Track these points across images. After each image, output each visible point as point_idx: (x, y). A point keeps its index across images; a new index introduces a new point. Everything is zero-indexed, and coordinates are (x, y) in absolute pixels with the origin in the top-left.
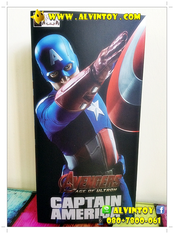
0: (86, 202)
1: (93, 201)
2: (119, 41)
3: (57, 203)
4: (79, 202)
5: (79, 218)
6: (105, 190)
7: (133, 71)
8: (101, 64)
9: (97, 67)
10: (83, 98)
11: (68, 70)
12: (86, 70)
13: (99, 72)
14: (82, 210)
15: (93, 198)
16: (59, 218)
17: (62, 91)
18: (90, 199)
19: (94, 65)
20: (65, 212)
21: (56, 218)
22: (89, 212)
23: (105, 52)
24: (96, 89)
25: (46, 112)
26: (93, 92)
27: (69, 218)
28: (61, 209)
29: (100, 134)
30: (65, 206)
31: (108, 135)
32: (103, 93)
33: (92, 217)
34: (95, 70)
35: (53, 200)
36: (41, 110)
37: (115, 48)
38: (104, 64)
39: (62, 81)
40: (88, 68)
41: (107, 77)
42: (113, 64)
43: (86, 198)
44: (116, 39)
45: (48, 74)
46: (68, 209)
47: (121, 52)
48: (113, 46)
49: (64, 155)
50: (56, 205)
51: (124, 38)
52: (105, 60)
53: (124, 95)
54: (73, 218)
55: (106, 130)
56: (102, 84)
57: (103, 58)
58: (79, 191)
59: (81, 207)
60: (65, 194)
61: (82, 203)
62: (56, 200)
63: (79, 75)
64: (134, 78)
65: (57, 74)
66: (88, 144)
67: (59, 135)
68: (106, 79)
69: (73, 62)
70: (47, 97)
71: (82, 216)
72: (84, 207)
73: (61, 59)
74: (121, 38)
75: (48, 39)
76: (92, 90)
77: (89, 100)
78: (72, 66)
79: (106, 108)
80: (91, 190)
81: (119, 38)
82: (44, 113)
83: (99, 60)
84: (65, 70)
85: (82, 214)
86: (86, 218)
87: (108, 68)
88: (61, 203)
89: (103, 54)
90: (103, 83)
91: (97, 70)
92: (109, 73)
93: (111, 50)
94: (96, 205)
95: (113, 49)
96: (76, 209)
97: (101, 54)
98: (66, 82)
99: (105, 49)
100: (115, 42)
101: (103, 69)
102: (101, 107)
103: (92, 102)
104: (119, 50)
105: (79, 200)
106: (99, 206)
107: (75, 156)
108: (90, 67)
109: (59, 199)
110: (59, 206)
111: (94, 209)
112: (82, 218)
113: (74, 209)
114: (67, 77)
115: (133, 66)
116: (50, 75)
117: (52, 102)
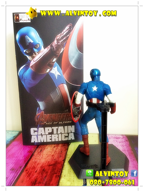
0: (53, 130)
1: (57, 129)
2: (67, 30)
3: (35, 131)
4: (48, 130)
5: (49, 141)
6: (64, 122)
7: (77, 48)
8: (57, 44)
9: (55, 46)
10: (47, 65)
11: (37, 48)
12: (48, 48)
13: (56, 49)
15: (57, 127)
16: (36, 141)
17: (34, 61)
18: (55, 128)
19: (53, 45)
20: (40, 137)
21: (34, 141)
22: (55, 136)
23: (59, 37)
24: (55, 60)
26: (53, 61)
27: (42, 141)
28: (37, 136)
29: (59, 87)
30: (39, 133)
31: (64, 88)
32: (59, 62)
33: (57, 140)
34: (53, 48)
35: (32, 130)
36: (22, 73)
37: (65, 34)
38: (59, 44)
39: (34, 55)
40: (49, 47)
41: (61, 52)
42: (65, 43)
43: (53, 128)
44: (65, 29)
45: (25, 51)
46: (42, 135)
47: (69, 36)
48: (64, 33)
49: (38, 101)
50: (34, 133)
51: (70, 27)
52: (59, 41)
53: (72, 63)
54: (45, 141)
55: (62, 85)
56: (58, 56)
57: (58, 40)
58: (48, 123)
59: (50, 134)
60: (40, 125)
61: (50, 131)
62: (34, 130)
63: (44, 51)
64: (78, 53)
65: (30, 51)
68: (61, 53)
69: (40, 43)
70: (25, 65)
71: (50, 139)
72: (52, 133)
73: (32, 42)
74: (68, 28)
75: (24, 30)
76: (52, 60)
77: (51, 66)
78: (39, 46)
79: (61, 71)
80: (55, 123)
81: (67, 28)
82: (23, 76)
83: (55, 42)
84: (35, 48)
86: (53, 140)
87: (62, 46)
88: (37, 131)
89: (58, 38)
90: (59, 55)
91: (55, 47)
92: (62, 50)
93: (62, 36)
94: (59, 132)
95: (63, 35)
96: (46, 135)
97: (57, 38)
98: (36, 56)
99: (59, 35)
100: (64, 31)
101: (59, 47)
102: (58, 70)
103: (53, 68)
104: (67, 36)
105: (48, 129)
106: (61, 132)
107: (44, 101)
108: (50, 46)
109: (36, 129)
110: (36, 133)
111: (58, 134)
112: (51, 141)
113: (45, 135)
114: (36, 53)
115: (77, 45)
116: (26, 52)
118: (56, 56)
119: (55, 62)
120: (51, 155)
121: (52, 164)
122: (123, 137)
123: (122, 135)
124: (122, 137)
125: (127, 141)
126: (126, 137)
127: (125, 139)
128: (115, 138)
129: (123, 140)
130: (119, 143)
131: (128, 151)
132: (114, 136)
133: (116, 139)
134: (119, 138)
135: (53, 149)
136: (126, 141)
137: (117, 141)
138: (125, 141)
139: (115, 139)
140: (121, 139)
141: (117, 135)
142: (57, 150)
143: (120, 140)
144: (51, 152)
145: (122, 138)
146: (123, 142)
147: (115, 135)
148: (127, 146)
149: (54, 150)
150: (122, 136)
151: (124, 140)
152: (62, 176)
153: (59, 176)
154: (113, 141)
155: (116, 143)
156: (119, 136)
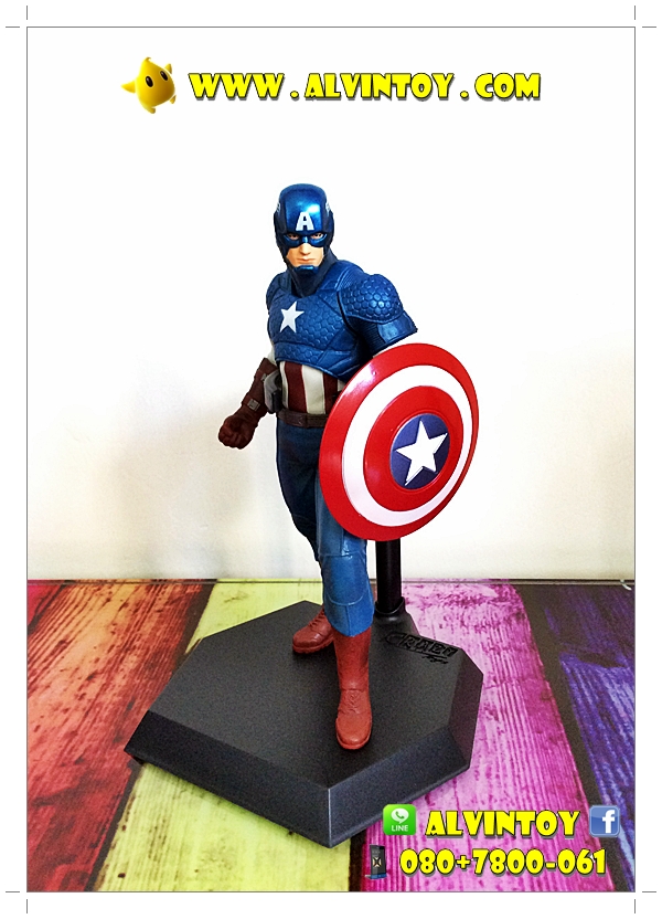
120: (65, 730)
121: (54, 790)
122: (500, 593)
123: (496, 583)
124: (496, 595)
125: (518, 616)
126: (514, 591)
127: (508, 604)
128: (451, 602)
129: (497, 611)
130: (472, 631)
131: (521, 679)
132: (446, 590)
133: (461, 611)
134: (474, 601)
135: (80, 689)
136: (514, 622)
137: (462, 622)
138: (508, 621)
139: (456, 608)
140: (484, 605)
141: (465, 582)
142: (102, 698)
143: (479, 613)
144: (66, 710)
145: (494, 600)
146: (499, 623)
147: (457, 583)
148: (520, 650)
149: (87, 697)
150: (493, 587)
151: (502, 614)
152: (107, 878)
153: (84, 875)
154: (444, 623)
155: (459, 630)
156: (475, 590)
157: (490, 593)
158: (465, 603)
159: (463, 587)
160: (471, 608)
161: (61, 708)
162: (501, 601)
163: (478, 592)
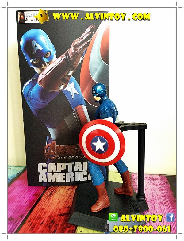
0: (67, 166)
1: (73, 166)
2: (88, 33)
3: (43, 168)
4: (61, 167)
5: (62, 180)
6: (82, 156)
7: (101, 57)
8: (74, 52)
9: (71, 54)
10: (61, 80)
11: (47, 57)
12: (62, 57)
13: (72, 58)
14: (64, 174)
15: (73, 163)
16: (45, 181)
17: (43, 75)
18: (70, 164)
19: (69, 53)
20: (50, 175)
21: (43, 181)
22: (70, 175)
23: (76, 42)
24: (71, 73)
25: (31, 93)
26: (68, 75)
27: (53, 181)
28: (46, 173)
29: (76, 110)
30: (50, 171)
31: (83, 111)
32: (77, 75)
33: (72, 180)
34: (69, 57)
35: (40, 165)
36: (27, 91)
37: (84, 38)
38: (76, 51)
39: (43, 66)
40: (64, 55)
41: (80, 62)
42: (84, 51)
43: (67, 164)
44: (86, 31)
45: (31, 61)
46: (53, 173)
47: (90, 42)
48: (83, 37)
49: (48, 128)
50: (43, 170)
51: (92, 30)
52: (77, 48)
53: (94, 78)
54: (57, 181)
55: (81, 106)
56: (75, 68)
57: (75, 47)
58: (61, 158)
59: (63, 171)
60: (50, 160)
61: (64, 168)
62: (42, 166)
63: (57, 61)
64: (103, 63)
65: (39, 61)
66: (67, 119)
67: (42, 111)
68: (79, 64)
69: (51, 50)
70: (31, 80)
71: (64, 179)
72: (66, 171)
73: (41, 49)
74: (90, 30)
76: (68, 74)
78: (51, 54)
79: (80, 89)
80: (71, 157)
81: (88, 30)
82: (29, 94)
83: (72, 48)
84: (45, 57)
85: (64, 177)
86: (68, 180)
87: (80, 55)
88: (47, 168)
89: (76, 43)
90: (77, 67)
91: (71, 56)
92: (81, 59)
93: (82, 41)
94: (75, 170)
95: (83, 40)
96: (59, 173)
97: (74, 44)
98: (46, 67)
99: (76, 40)
100: (84, 34)
101: (76, 56)
102: (75, 87)
103: (68, 84)
104: (88, 40)
106: (78, 170)
108: (65, 54)
109: (45, 165)
110: (45, 170)
111: (74, 172)
112: (64, 181)
113: (57, 173)
114: (46, 63)
115: (101, 53)
116: (32, 62)
117: (36, 84)
118: (73, 68)
119: (71, 76)
120: (64, 200)
121: (64, 213)
122: (162, 178)
123: (160, 175)
124: (161, 178)
125: (167, 183)
126: (165, 177)
127: (164, 180)
128: (150, 179)
129: (161, 181)
130: (156, 186)
131: (169, 197)
133: (153, 181)
134: (155, 179)
135: (66, 192)
136: (166, 184)
137: (153, 184)
138: (164, 184)
139: (151, 180)
140: (158, 180)
141: (153, 175)
142: (72, 194)
143: (157, 182)
144: (64, 196)
145: (161, 179)
146: (162, 184)
147: (151, 175)
148: (168, 191)
149: (68, 194)
150: (160, 176)
151: (163, 182)
152: (78, 232)
153: (73, 231)
154: (149, 184)
155: (152, 185)
156: (155, 177)
157: (160, 177)
158: (153, 179)
159: (152, 176)
160: (155, 181)
161: (63, 196)
162: (162, 179)
163: (156, 177)
